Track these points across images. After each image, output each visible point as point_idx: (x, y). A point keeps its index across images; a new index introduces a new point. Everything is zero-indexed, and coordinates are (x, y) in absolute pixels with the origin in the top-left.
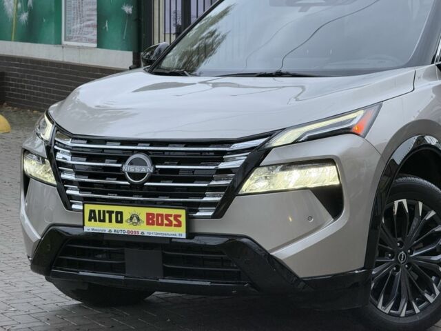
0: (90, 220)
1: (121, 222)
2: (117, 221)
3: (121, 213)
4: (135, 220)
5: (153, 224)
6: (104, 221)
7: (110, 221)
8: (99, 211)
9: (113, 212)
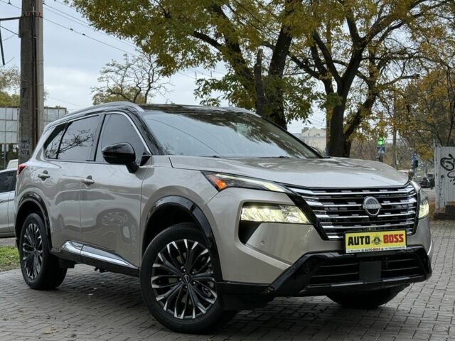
0: (349, 245)
1: (369, 243)
2: (367, 243)
3: (368, 237)
4: (377, 241)
5: (387, 242)
6: (358, 244)
7: (362, 244)
8: (355, 238)
9: (363, 237)
